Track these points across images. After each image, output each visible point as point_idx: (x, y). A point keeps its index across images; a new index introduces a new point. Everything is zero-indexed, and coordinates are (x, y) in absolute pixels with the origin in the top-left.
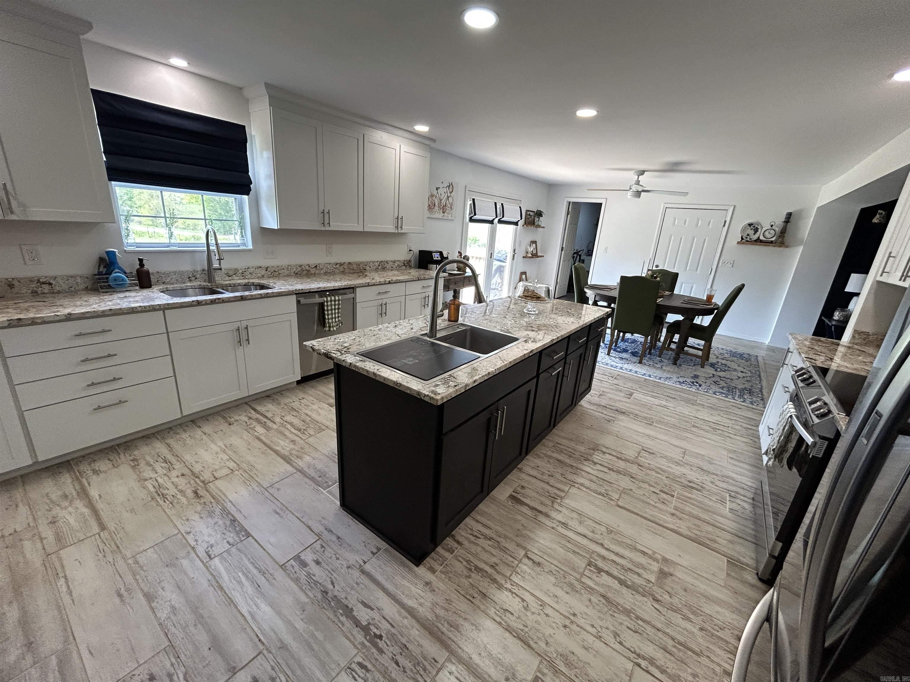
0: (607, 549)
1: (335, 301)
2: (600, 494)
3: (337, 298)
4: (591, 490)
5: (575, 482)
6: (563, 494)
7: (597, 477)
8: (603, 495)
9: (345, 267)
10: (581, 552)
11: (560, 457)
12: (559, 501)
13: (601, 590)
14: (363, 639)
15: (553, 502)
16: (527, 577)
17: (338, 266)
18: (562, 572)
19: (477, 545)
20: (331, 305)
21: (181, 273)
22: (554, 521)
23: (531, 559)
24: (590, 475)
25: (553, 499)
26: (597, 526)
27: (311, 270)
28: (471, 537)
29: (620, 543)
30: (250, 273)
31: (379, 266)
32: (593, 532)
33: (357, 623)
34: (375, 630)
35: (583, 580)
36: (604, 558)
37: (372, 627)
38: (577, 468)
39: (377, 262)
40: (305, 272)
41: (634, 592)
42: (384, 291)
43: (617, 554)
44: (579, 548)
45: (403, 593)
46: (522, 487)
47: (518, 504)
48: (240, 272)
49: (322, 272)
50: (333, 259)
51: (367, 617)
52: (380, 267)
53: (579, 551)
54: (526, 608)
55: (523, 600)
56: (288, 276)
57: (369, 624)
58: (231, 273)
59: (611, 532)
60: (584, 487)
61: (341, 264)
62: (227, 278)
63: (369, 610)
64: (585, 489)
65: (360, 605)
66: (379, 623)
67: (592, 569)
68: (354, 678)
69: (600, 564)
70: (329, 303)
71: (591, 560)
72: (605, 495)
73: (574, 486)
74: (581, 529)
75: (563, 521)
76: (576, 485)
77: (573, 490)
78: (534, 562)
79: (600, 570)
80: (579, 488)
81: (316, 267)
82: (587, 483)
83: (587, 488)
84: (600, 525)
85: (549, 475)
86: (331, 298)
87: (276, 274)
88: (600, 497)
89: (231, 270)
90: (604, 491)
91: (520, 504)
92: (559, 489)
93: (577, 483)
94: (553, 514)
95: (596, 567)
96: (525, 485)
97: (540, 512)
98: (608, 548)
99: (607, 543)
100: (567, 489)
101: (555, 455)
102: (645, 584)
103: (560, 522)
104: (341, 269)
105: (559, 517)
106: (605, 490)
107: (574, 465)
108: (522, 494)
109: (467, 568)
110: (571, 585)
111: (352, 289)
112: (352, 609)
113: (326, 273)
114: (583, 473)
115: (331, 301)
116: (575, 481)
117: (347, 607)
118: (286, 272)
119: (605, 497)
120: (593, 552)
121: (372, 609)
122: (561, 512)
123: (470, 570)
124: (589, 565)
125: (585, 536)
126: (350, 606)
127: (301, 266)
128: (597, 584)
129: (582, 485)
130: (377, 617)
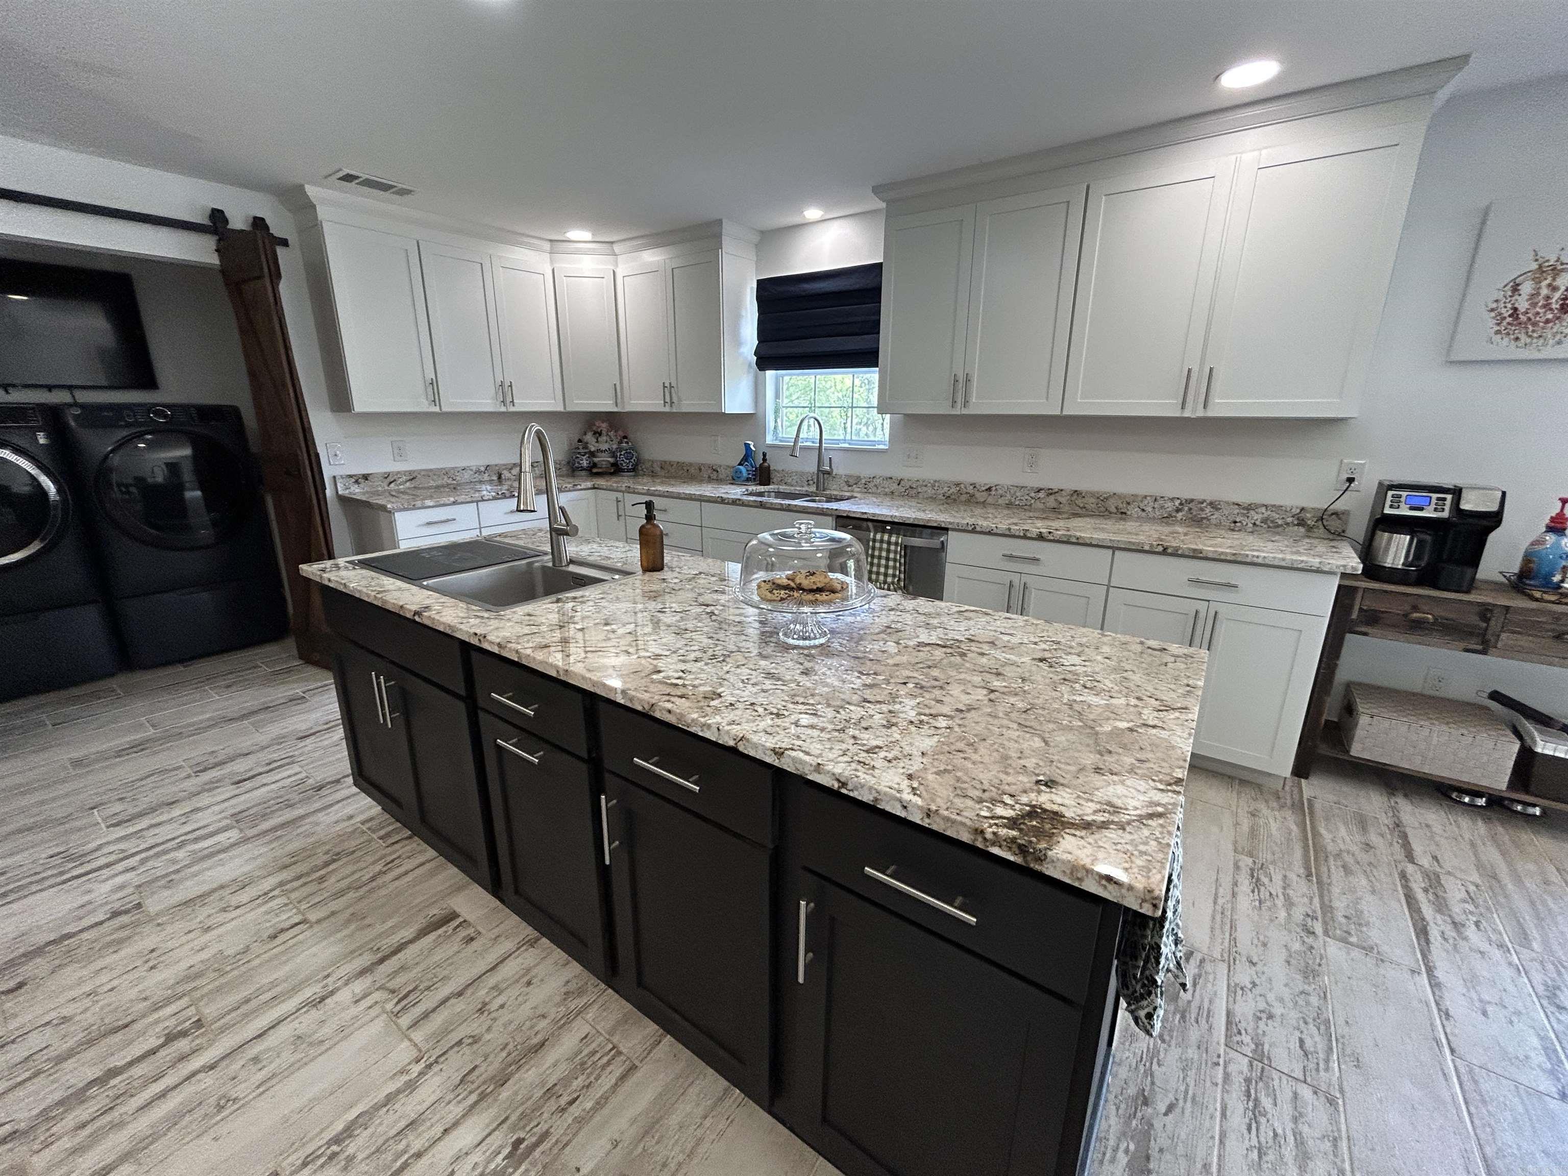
0: (194, 1074)
2: (348, 1132)
4: (377, 1108)
5: (429, 1066)
6: (405, 1021)
7: (419, 1155)
8: (337, 1140)
10: (234, 1014)
12: (389, 1006)
15: (393, 992)
16: (268, 919)
18: (228, 968)
23: (291, 928)
24: (438, 1129)
30: (876, 486)
31: (1178, 510)
35: (186, 999)
36: (183, 1058)
38: (483, 1097)
39: (1172, 500)
46: (472, 939)
47: (424, 925)
60: (399, 1092)
64: (391, 1087)
72: (335, 1148)
73: (418, 1061)
76: (417, 1069)
77: (403, 1053)
78: (282, 931)
79: (170, 1038)
80: (402, 1072)
82: (409, 1107)
83: (390, 1099)
84: (258, 1087)
86: (882, 537)
88: (339, 1126)
89: (851, 476)
90: (350, 1151)
91: (425, 929)
92: (426, 1015)
93: (421, 1074)
95: (184, 1034)
97: (382, 961)
100: (418, 1036)
101: (569, 1042)
103: (332, 993)
106: (350, 1159)
107: (505, 1093)
108: (450, 937)
111: (943, 530)
114: (456, 1110)
115: (882, 541)
116: (436, 1068)
119: (329, 1143)
129: (411, 1086)
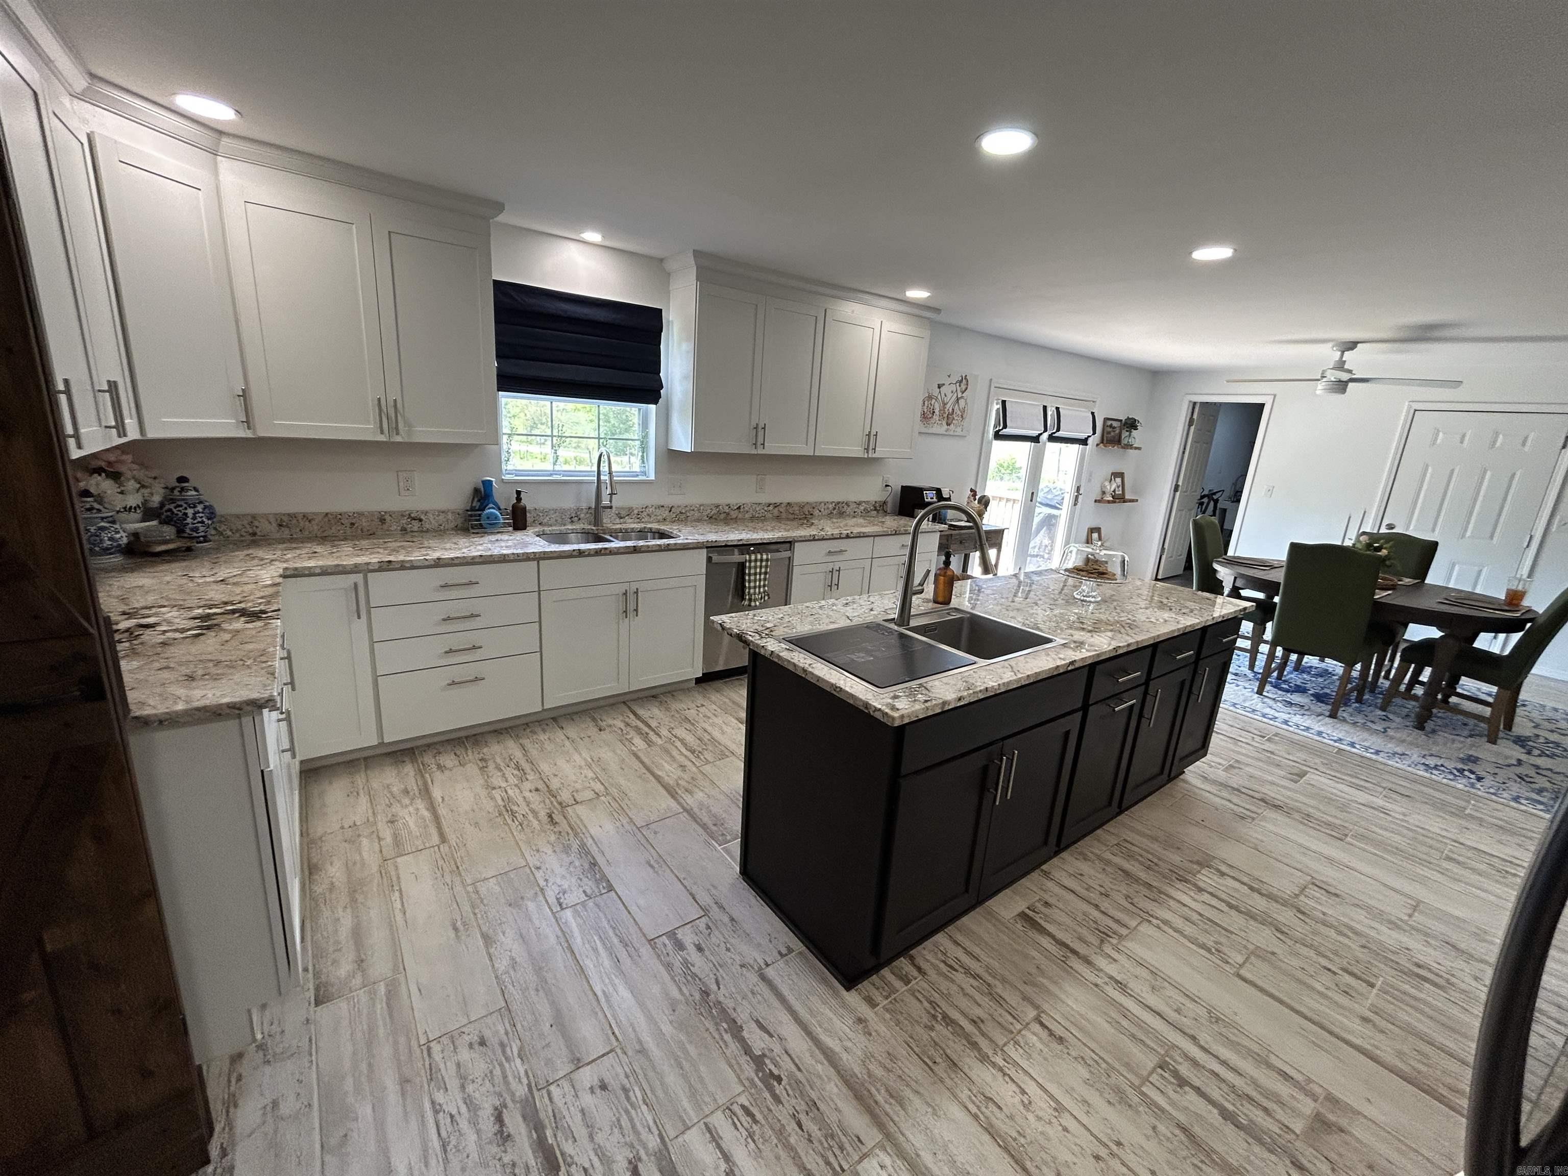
0: (1202, 1048)
1: (761, 560)
2: (1203, 946)
3: (765, 557)
4: (1185, 936)
5: (1152, 916)
6: (1124, 931)
7: (1201, 915)
8: (1209, 950)
9: (781, 510)
10: (1149, 1042)
11: (1127, 866)
12: (1114, 941)
13: (1182, 1118)
14: (753, 1075)
15: (1102, 941)
16: (1035, 1055)
17: (771, 508)
18: (1104, 1065)
19: (953, 981)
20: (756, 567)
21: (563, 512)
22: (1101, 975)
23: (1047, 1027)
24: (1185, 909)
25: (1104, 935)
26: (1189, 1004)
27: (732, 513)
28: (942, 965)
29: (1234, 1045)
30: (648, 515)
31: (834, 509)
32: (1178, 1011)
33: (747, 1050)
34: (772, 1067)
35: (1144, 1089)
36: (1195, 1063)
37: (767, 1061)
38: (1160, 892)
39: (832, 503)
40: (722, 516)
41: (1250, 1140)
42: (838, 550)
43: (1224, 1063)
44: (1147, 1033)
45: (820, 1025)
46: (1046, 903)
47: (1034, 931)
48: (636, 512)
49: (747, 516)
50: (764, 498)
51: (763, 1045)
52: (835, 512)
53: (1143, 1038)
54: (1027, 1106)
55: (1023, 1092)
56: (699, 520)
57: (764, 1055)
58: (623, 513)
59: (1218, 1020)
60: (1171, 927)
61: (776, 506)
62: (618, 521)
63: (766, 1036)
64: (1170, 931)
65: (754, 1025)
66: (778, 1059)
67: (1166, 1075)
68: (734, 1124)
69: (1185, 1070)
70: (753, 564)
71: (1167, 1059)
72: (1213, 950)
73: (1150, 922)
74: (1152, 1000)
75: (1118, 979)
76: (1154, 921)
77: (1145, 928)
78: (1051, 1033)
79: (1182, 1082)
80: (1159, 928)
81: (739, 508)
82: (1178, 922)
83: (1176, 930)
84: (1196, 1002)
85: (1102, 894)
86: (756, 557)
87: (683, 517)
88: (1203, 952)
89: (622, 508)
90: (1212, 944)
91: (1037, 930)
92: (1118, 922)
93: (1157, 918)
94: (1101, 962)
95: (1176, 1074)
96: (1051, 900)
97: (1074, 952)
98: (1207, 1046)
99: (1204, 1038)
100: (1133, 923)
101: (1117, 860)
102: (1278, 1131)
103: (1111, 978)
104: (776, 512)
105: (1111, 969)
106: (1216, 943)
107: (1155, 884)
108: (1046, 915)
109: (929, 1013)
110: (1118, 1091)
111: (789, 544)
112: (741, 1027)
113: (753, 518)
114: (1172, 903)
115: (756, 560)
116: (1151, 913)
117: (735, 1022)
118: (697, 514)
119: (1212, 954)
120: (1174, 1046)
121: (771, 1036)
122: (1115, 960)
123: (934, 1017)
124: (1161, 1067)
125: (1159, 1014)
126: (739, 1023)
127: (717, 506)
128: (1173, 1103)
129: (1166, 922)
130: (778, 1049)
